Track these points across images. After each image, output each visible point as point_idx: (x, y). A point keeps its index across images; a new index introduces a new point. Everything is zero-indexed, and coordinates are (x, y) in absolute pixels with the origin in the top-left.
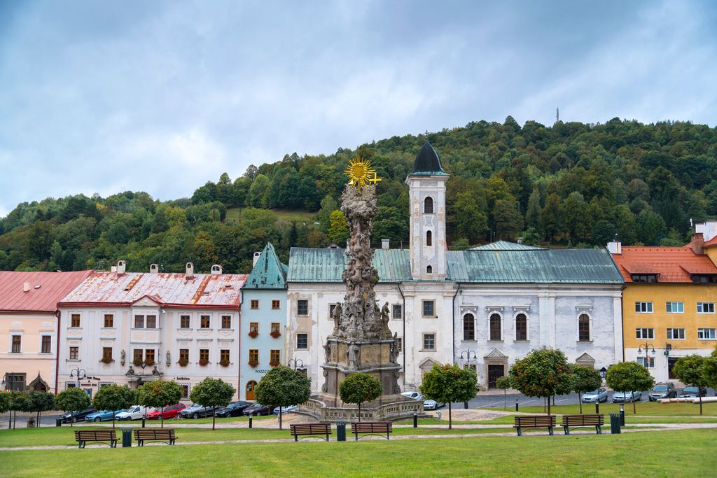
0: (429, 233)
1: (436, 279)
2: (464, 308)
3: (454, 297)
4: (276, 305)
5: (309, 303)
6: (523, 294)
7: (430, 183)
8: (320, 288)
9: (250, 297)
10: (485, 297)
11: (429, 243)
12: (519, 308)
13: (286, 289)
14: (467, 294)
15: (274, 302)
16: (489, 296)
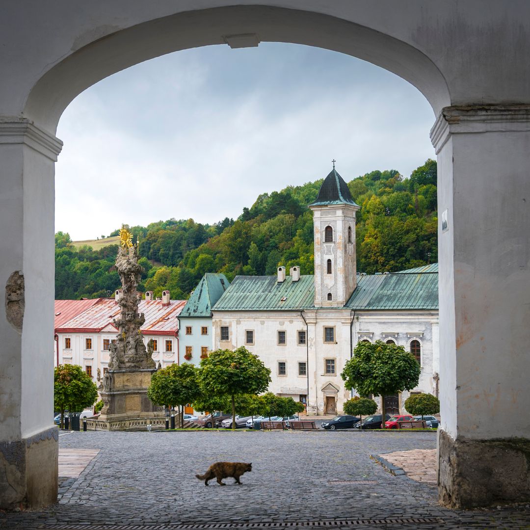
0: (329, 261)
1: (335, 306)
2: (361, 334)
3: (352, 324)
4: (205, 331)
5: (230, 330)
6: (417, 320)
7: (329, 213)
8: (238, 315)
9: (185, 323)
10: (380, 323)
11: (329, 271)
12: (412, 335)
13: (211, 317)
14: (363, 320)
15: (203, 328)
16: (384, 323)
